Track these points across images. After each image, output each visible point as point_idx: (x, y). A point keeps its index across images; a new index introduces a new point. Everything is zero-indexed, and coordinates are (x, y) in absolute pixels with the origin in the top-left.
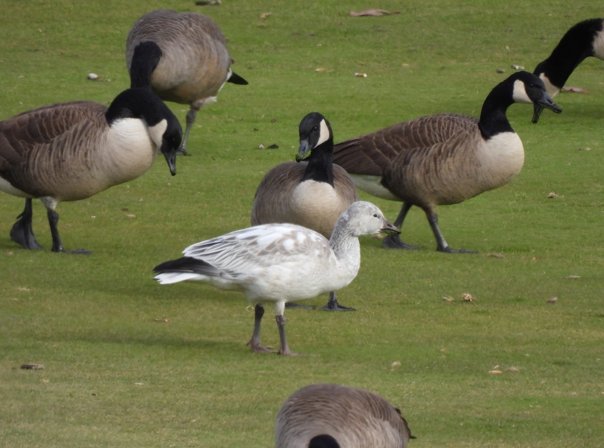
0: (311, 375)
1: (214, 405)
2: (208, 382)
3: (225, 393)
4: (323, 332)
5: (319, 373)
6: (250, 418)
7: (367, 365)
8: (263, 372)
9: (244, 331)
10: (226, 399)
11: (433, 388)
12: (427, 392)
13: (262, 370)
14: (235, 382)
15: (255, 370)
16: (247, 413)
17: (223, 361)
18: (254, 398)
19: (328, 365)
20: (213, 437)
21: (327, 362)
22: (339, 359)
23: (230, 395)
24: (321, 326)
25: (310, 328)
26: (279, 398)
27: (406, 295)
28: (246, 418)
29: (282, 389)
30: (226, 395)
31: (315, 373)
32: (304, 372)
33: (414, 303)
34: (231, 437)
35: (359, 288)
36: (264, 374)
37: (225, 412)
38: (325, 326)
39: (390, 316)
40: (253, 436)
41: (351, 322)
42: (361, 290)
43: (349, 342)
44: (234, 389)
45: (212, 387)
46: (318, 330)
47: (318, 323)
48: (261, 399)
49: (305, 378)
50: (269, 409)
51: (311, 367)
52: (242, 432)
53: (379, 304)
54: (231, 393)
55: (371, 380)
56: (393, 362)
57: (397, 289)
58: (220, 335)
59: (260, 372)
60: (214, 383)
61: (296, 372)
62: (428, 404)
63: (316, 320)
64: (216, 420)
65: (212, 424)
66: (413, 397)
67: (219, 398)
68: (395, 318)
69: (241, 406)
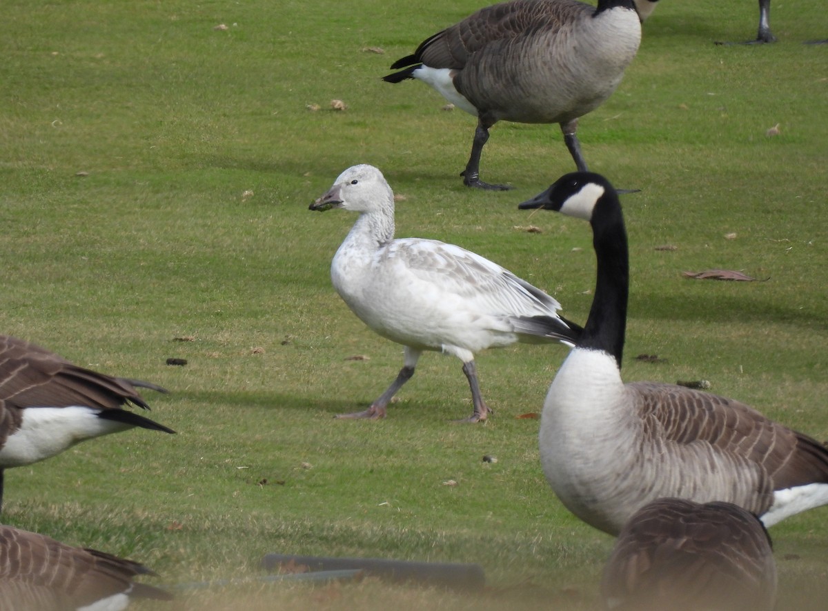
0: (137, 209)
1: (12, 251)
2: (4, 220)
3: (27, 234)
4: (151, 152)
5: (147, 207)
6: (60, 266)
7: (210, 194)
8: (76, 206)
9: (49, 152)
10: (28, 242)
11: (295, 224)
12: (288, 229)
13: (74, 203)
14: (39, 220)
15: (65, 204)
16: (56, 259)
17: (23, 192)
18: (65, 241)
19: (160, 195)
20: (12, 291)
21: (157, 192)
22: (173, 187)
23: (33, 236)
24: (150, 145)
25: (135, 148)
26: (96, 240)
27: (259, 103)
28: (54, 265)
29: (100, 228)
30: (28, 236)
31: (141, 207)
32: (128, 205)
33: (270, 114)
34: (35, 291)
35: (199, 95)
36: (76, 209)
37: (27, 258)
38: (154, 144)
39: (239, 131)
40: (64, 288)
41: (188, 139)
42: (200, 97)
43: (187, 164)
44: (38, 228)
45: (10, 227)
46: (145, 151)
47: (145, 141)
48: (73, 241)
49: (129, 213)
50: (83, 254)
51: (136, 199)
52: (50, 283)
53: (225, 115)
54: (34, 234)
55: (216, 215)
56: (244, 191)
57: (247, 96)
58: (18, 159)
59: (72, 206)
60: (13, 221)
61: (117, 206)
62: (290, 245)
63: (143, 138)
64: (16, 269)
65: (11, 274)
66: (271, 235)
67: (20, 241)
68: (245, 133)
69: (47, 251)
